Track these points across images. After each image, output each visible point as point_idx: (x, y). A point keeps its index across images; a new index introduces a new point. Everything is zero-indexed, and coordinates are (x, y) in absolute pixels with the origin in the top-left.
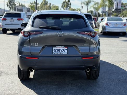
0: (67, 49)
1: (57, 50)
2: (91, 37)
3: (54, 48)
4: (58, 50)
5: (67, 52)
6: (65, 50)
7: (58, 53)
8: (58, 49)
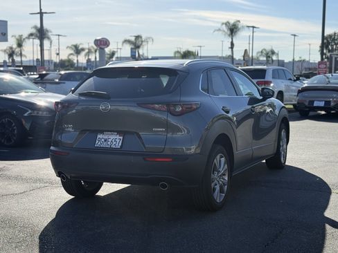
0: (121, 138)
1: (103, 140)
2: (169, 115)
3: (100, 136)
4: (105, 141)
5: (120, 144)
6: (118, 141)
7: (104, 145)
8: (106, 137)
